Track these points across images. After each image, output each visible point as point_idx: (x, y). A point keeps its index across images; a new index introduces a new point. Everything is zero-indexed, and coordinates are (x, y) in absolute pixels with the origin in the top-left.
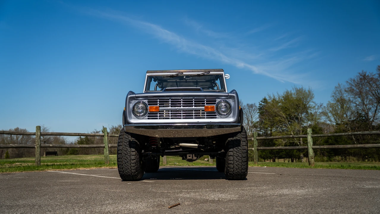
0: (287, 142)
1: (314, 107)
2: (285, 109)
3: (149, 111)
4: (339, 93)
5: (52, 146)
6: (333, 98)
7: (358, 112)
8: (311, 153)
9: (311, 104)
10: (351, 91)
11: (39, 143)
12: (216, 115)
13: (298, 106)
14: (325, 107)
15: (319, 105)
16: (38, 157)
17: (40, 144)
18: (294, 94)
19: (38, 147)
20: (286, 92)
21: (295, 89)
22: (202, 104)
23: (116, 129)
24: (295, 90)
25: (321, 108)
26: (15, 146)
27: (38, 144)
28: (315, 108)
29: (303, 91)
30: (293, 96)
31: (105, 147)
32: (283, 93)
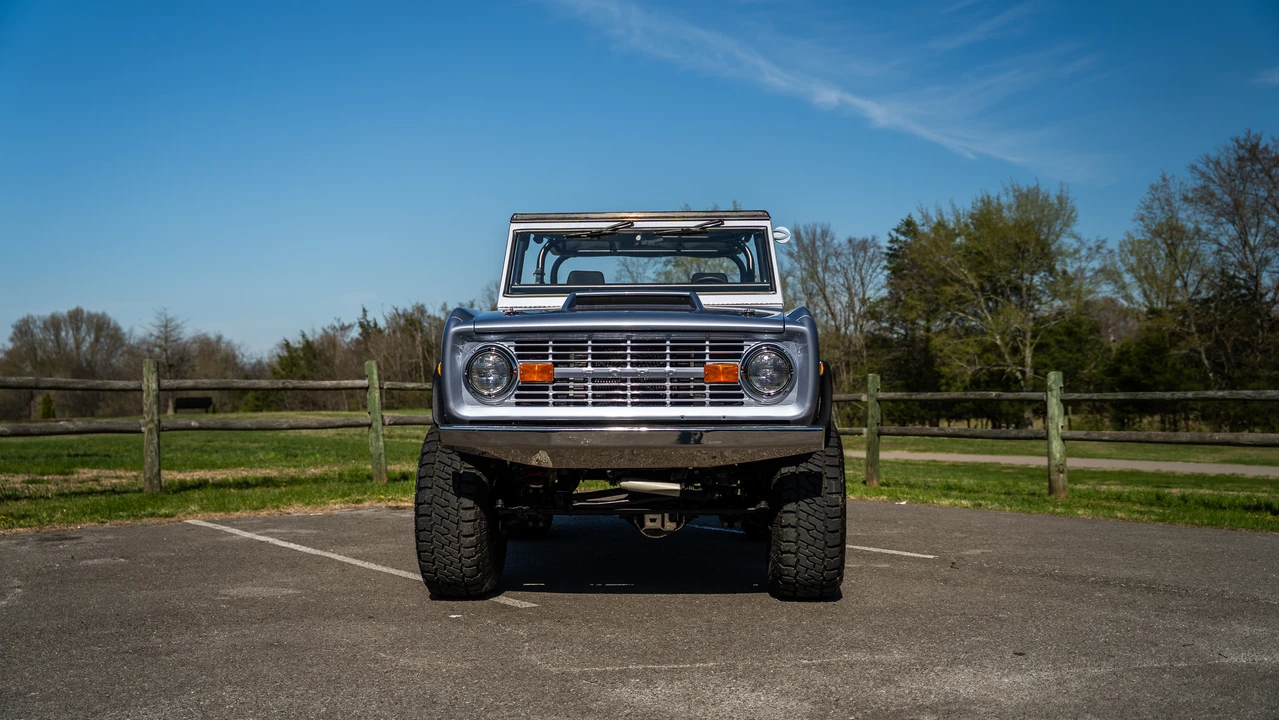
0: (981, 369)
1: (1077, 251)
2: (977, 259)
3: (518, 378)
4: (1163, 209)
5: (197, 425)
6: (1141, 223)
7: (1223, 272)
8: (1058, 456)
9: (1067, 242)
10: (1204, 198)
11: (156, 418)
12: (742, 396)
13: (1019, 249)
14: (1111, 251)
15: (1092, 244)
16: (153, 461)
17: (159, 421)
18: (1010, 207)
19: (150, 431)
20: (983, 201)
21: (1015, 190)
22: (696, 356)
23: (407, 320)
24: (1011, 194)
25: (1097, 256)
26: (75, 429)
27: (152, 421)
28: (1077, 256)
29: (1041, 197)
30: (1006, 213)
31: (374, 425)
32: (973, 203)
